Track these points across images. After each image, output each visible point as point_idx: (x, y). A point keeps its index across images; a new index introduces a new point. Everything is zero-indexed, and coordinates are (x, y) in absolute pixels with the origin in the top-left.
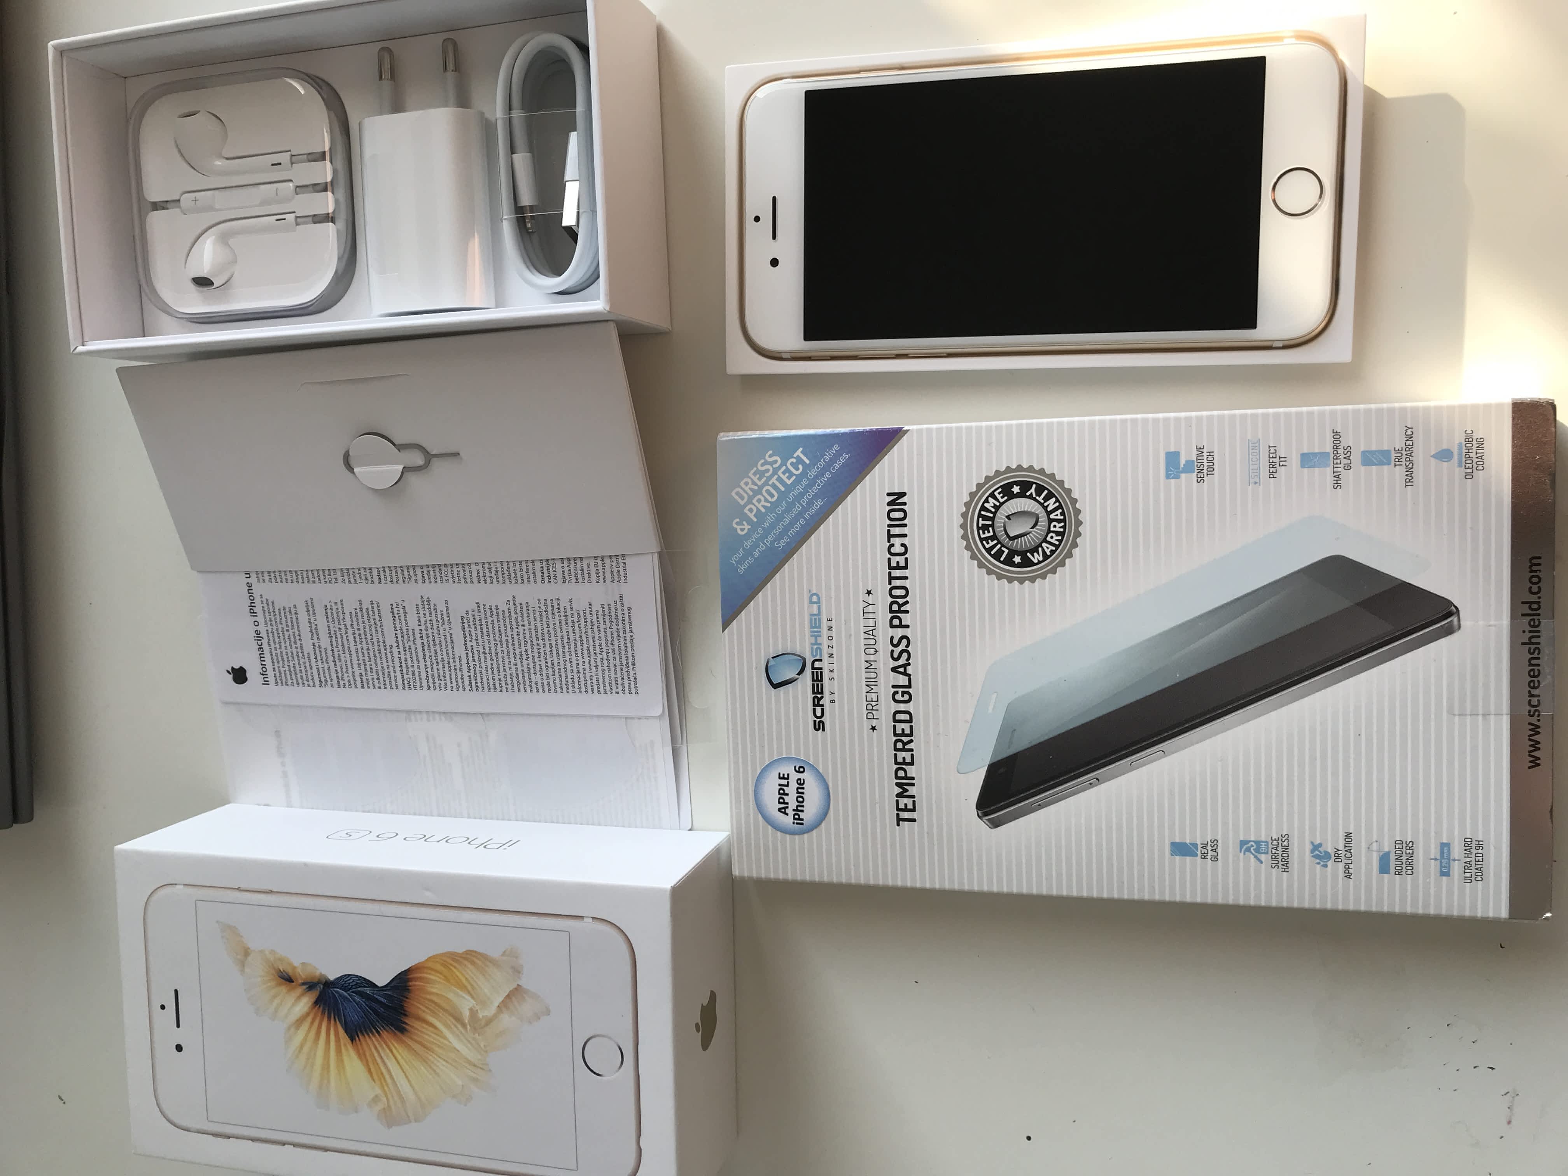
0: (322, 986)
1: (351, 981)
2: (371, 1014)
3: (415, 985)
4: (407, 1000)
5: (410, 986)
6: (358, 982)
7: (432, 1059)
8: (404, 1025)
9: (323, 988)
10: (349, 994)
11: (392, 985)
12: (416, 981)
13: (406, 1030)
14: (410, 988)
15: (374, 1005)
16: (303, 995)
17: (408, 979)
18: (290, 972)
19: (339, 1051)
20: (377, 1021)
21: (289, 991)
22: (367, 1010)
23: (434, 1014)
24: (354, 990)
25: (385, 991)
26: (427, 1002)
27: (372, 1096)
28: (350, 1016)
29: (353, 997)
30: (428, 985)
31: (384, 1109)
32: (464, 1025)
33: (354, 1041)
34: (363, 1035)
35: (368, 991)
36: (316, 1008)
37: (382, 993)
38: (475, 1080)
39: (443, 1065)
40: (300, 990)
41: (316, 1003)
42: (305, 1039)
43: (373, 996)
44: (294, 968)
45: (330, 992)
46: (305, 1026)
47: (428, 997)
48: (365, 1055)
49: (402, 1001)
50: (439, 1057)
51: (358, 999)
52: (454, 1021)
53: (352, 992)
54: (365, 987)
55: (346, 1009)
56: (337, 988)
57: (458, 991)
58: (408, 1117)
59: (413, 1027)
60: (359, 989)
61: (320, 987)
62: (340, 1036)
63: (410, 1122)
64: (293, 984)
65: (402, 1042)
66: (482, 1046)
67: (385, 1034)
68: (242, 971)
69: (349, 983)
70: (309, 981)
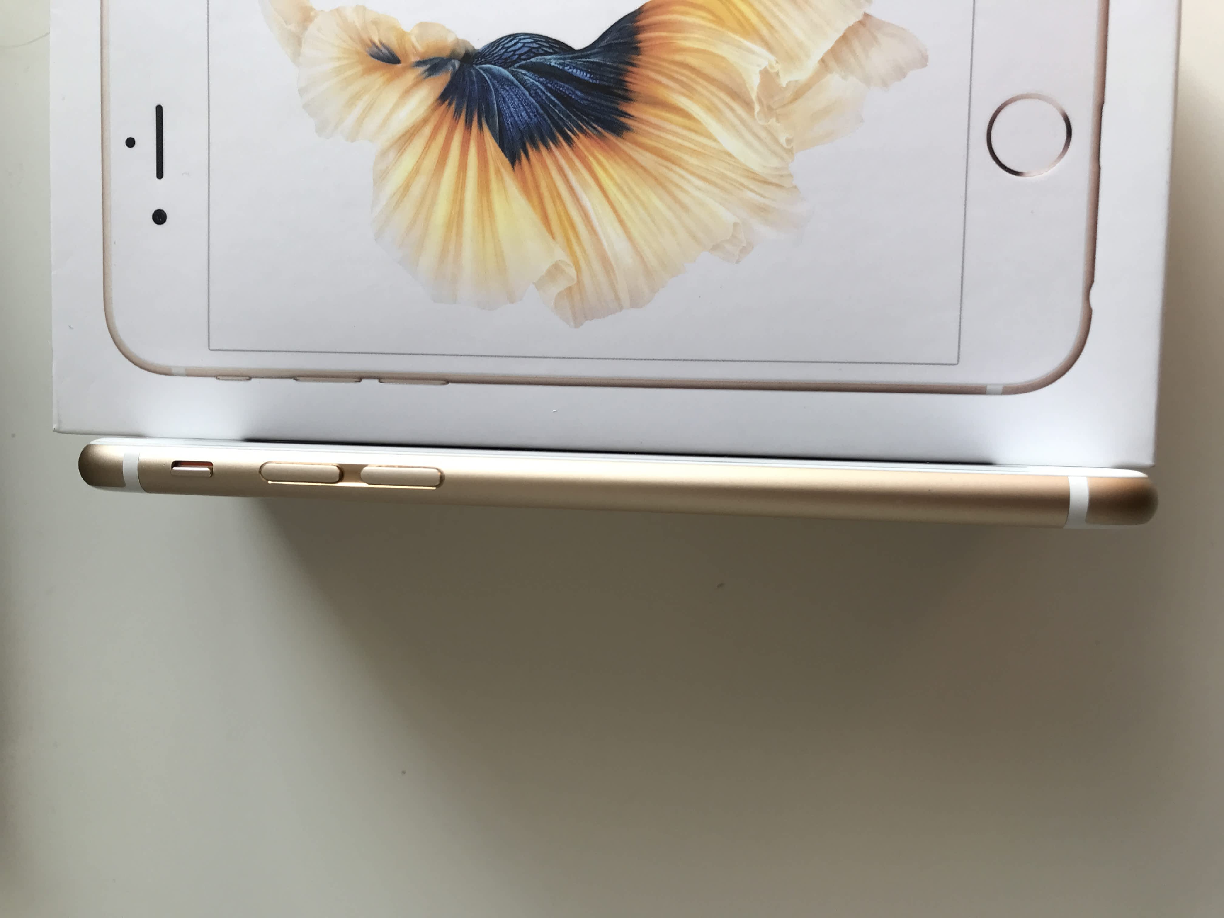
0: (457, 64)
1: (519, 45)
2: (555, 105)
3: (651, 39)
4: (631, 68)
5: (640, 42)
6: (535, 45)
7: (675, 178)
8: (623, 119)
9: (461, 66)
10: (512, 73)
11: (603, 43)
12: (655, 31)
13: (628, 129)
14: (638, 45)
15: (565, 87)
16: (417, 84)
17: (638, 27)
18: (393, 43)
19: (484, 186)
20: (568, 117)
21: (390, 80)
22: (547, 97)
23: (689, 91)
24: (523, 62)
25: (588, 56)
26: (675, 68)
27: (545, 266)
28: (512, 116)
29: (521, 76)
30: (679, 35)
31: (570, 288)
32: (748, 105)
33: (517, 162)
34: (536, 147)
35: (553, 61)
36: (444, 106)
37: (580, 61)
38: (761, 210)
39: (699, 189)
40: (411, 76)
41: (444, 97)
42: (416, 171)
43: (563, 70)
44: (402, 35)
45: (473, 71)
46: (419, 143)
47: (678, 57)
48: (537, 187)
49: (621, 72)
50: (692, 173)
51: (530, 78)
52: (728, 99)
53: (521, 67)
54: (547, 53)
55: (505, 102)
56: (490, 63)
57: (741, 40)
58: (617, 298)
59: (642, 121)
60: (533, 60)
61: (454, 66)
62: (489, 155)
63: (621, 308)
64: (399, 66)
65: (615, 151)
66: (782, 140)
67: (582, 142)
68: (296, 55)
69: (515, 51)
70: (432, 56)
